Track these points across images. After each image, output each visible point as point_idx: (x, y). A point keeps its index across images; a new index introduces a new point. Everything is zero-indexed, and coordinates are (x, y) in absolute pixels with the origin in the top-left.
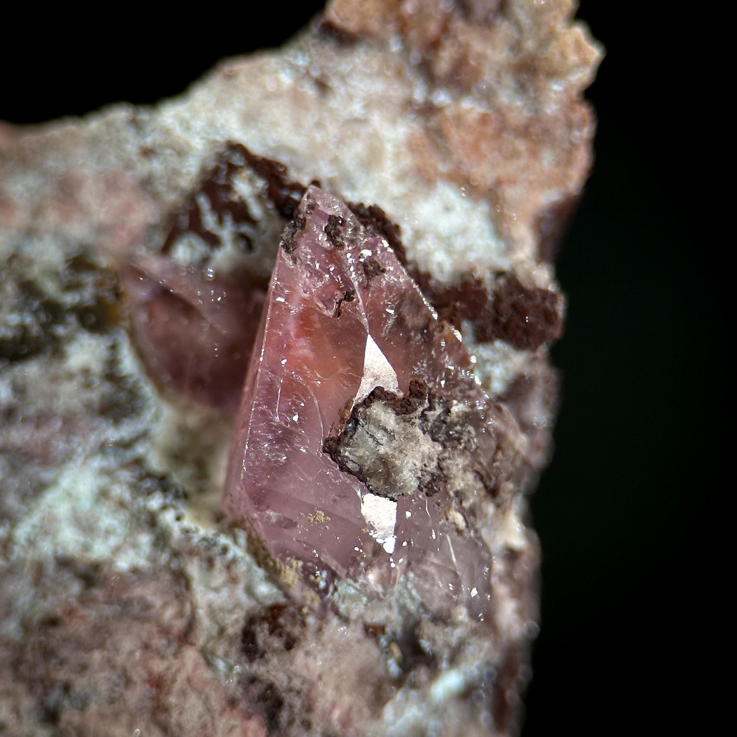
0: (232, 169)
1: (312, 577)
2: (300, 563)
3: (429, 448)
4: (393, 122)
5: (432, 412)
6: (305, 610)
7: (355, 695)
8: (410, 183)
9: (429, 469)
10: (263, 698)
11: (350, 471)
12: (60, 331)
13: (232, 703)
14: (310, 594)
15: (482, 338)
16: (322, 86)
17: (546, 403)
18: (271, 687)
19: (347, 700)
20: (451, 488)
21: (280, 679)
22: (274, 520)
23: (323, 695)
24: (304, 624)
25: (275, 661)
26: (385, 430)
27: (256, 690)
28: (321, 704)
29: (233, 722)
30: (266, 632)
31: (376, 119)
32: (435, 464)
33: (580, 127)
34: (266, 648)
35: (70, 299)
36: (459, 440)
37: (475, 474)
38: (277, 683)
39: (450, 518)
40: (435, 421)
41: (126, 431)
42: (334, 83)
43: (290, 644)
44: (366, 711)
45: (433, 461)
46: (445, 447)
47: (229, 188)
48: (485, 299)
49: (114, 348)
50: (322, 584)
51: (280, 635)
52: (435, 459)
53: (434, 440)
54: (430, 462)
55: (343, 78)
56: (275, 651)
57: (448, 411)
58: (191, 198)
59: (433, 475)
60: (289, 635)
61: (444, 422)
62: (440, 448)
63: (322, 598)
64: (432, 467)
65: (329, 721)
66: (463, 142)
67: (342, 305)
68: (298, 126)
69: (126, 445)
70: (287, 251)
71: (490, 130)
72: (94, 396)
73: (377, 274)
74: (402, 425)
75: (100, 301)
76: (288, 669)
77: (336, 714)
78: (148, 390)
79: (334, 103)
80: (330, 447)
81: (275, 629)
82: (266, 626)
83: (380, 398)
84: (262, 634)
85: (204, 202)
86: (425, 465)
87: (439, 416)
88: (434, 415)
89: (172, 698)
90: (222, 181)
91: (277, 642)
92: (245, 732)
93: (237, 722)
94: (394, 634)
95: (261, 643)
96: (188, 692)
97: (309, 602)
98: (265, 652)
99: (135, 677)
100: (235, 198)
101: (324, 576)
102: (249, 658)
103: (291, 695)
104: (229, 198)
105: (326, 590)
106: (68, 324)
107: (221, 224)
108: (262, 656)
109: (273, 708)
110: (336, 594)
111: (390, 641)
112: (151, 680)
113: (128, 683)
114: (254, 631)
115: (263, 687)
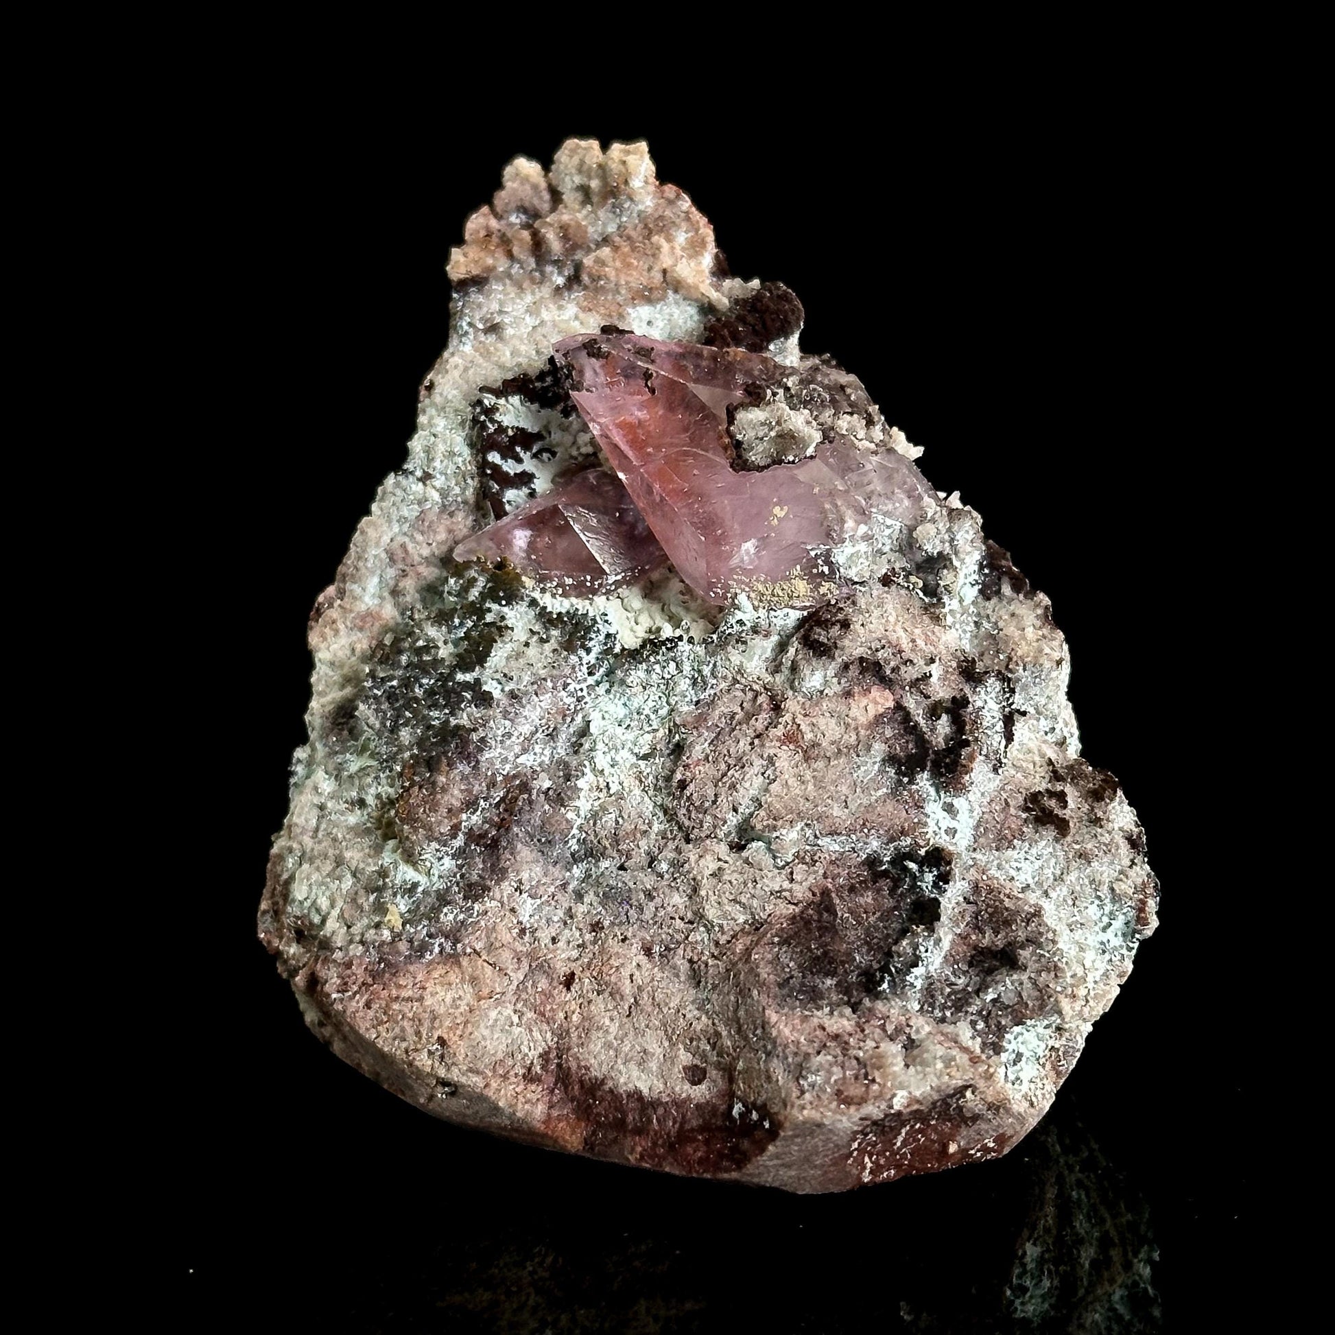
0: (490, 411)
1: (815, 571)
2: (798, 567)
3: (801, 417)
6: (833, 602)
10: (864, 671)
11: (767, 467)
12: (489, 618)
13: (848, 694)
14: (825, 586)
16: (493, 329)
18: (861, 659)
20: (842, 431)
21: (859, 652)
22: (752, 551)
23: (900, 638)
24: (841, 610)
25: (846, 642)
27: (854, 671)
28: (905, 645)
29: (862, 705)
30: (823, 633)
32: (815, 423)
34: (832, 641)
35: (474, 594)
36: (812, 399)
37: (846, 413)
38: (863, 655)
40: (786, 399)
41: (596, 645)
42: (498, 320)
43: (845, 625)
44: (938, 629)
45: (812, 422)
46: (809, 409)
47: (501, 429)
49: (533, 603)
50: (826, 569)
51: (833, 624)
52: (811, 420)
53: (798, 410)
55: (500, 311)
56: (840, 637)
57: (787, 389)
58: (483, 465)
60: (837, 622)
61: (792, 396)
62: (808, 412)
63: (834, 581)
65: (922, 651)
67: (649, 385)
69: (607, 652)
72: (553, 644)
73: (650, 353)
74: (768, 408)
75: (493, 578)
76: (862, 642)
78: (581, 605)
80: (737, 465)
81: (826, 625)
82: (818, 630)
83: (735, 410)
84: (821, 635)
85: (494, 457)
87: (784, 394)
89: (809, 736)
90: (492, 428)
91: (835, 631)
92: (876, 703)
93: (864, 702)
94: (904, 569)
95: (826, 641)
96: (815, 721)
97: (830, 596)
98: (835, 643)
99: (772, 752)
100: (510, 433)
101: (821, 563)
102: (829, 657)
103: (880, 654)
104: (507, 436)
105: (832, 572)
106: (489, 610)
107: (519, 460)
108: (836, 648)
109: (878, 672)
110: (842, 570)
111: (906, 577)
112: (784, 743)
113: (771, 761)
114: (815, 640)
115: (857, 665)
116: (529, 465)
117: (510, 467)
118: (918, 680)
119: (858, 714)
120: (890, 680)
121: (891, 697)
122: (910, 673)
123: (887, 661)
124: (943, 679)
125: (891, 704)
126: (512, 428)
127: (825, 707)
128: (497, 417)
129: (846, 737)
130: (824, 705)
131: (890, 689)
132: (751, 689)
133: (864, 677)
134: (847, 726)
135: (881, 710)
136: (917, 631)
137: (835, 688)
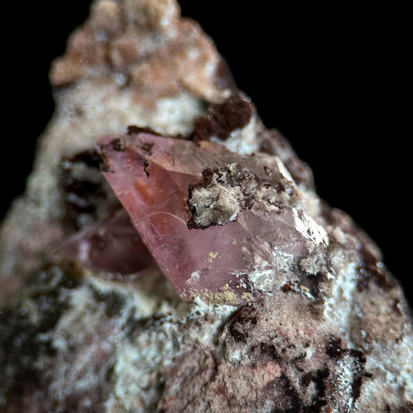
1: (238, 287)
2: (227, 285)
3: (234, 191)
5: (222, 177)
6: (250, 304)
7: (303, 320)
9: (241, 199)
10: (263, 352)
11: (207, 227)
13: (253, 366)
14: (245, 295)
17: (283, 146)
18: (262, 344)
20: (259, 199)
21: (263, 339)
22: (198, 277)
23: (288, 330)
24: (254, 310)
25: (254, 333)
27: (257, 352)
28: (291, 334)
29: (261, 374)
30: (241, 326)
32: (242, 195)
34: (246, 331)
35: (53, 283)
36: (244, 178)
37: (265, 186)
38: (264, 341)
39: (269, 210)
40: (227, 179)
43: (254, 321)
44: (314, 322)
45: (240, 194)
46: (240, 186)
47: (76, 180)
50: (245, 286)
51: (247, 321)
53: (233, 186)
54: (239, 196)
56: (250, 329)
57: (229, 172)
59: (245, 200)
60: (250, 318)
61: (231, 177)
62: (238, 187)
63: (250, 292)
64: (242, 197)
65: (302, 338)
67: (147, 170)
70: (107, 171)
72: (100, 313)
73: (151, 148)
74: (211, 189)
75: (66, 273)
76: (264, 332)
77: (301, 332)
80: (190, 225)
81: (243, 321)
82: (238, 324)
83: (193, 189)
84: (240, 328)
85: (72, 198)
86: (238, 199)
87: (227, 176)
88: (224, 177)
89: (231, 391)
91: (248, 325)
92: (269, 373)
93: (263, 372)
94: (297, 282)
95: (242, 331)
96: (234, 381)
97: (248, 300)
98: (247, 333)
99: (210, 398)
101: (242, 282)
102: (243, 342)
103: (274, 341)
105: (249, 287)
108: (247, 337)
109: (272, 353)
110: (255, 285)
111: (299, 286)
112: (217, 393)
113: (209, 404)
114: (236, 330)
115: (259, 348)
118: (296, 358)
119: (258, 380)
120: (280, 358)
121: (279, 369)
122: (292, 354)
123: (278, 345)
124: (315, 356)
125: (278, 374)
127: (241, 373)
128: (72, 174)
129: (250, 395)
130: (240, 371)
131: (279, 364)
132: (204, 353)
133: (263, 356)
134: (252, 387)
135: (272, 378)
136: (300, 324)
137: (247, 361)
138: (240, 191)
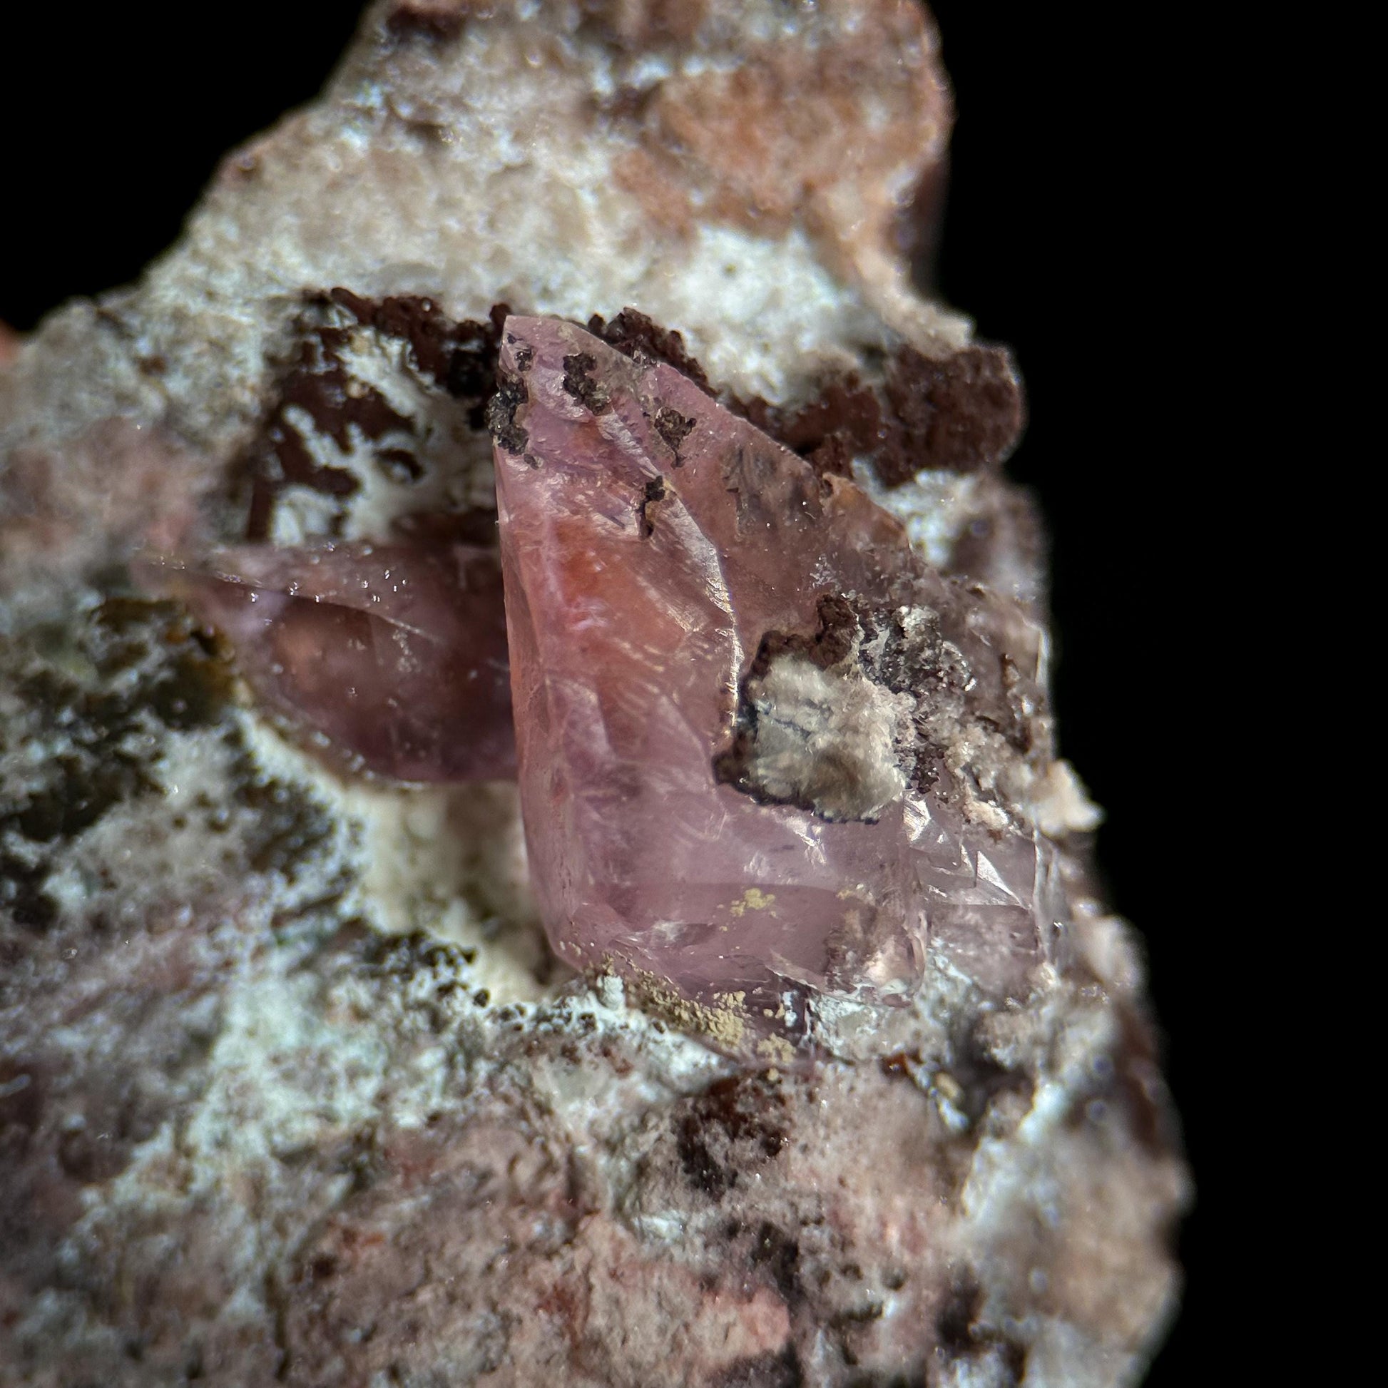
0: (335, 339)
1: (769, 1013)
2: (741, 996)
3: (893, 709)
4: (578, 150)
5: (874, 643)
6: (773, 1076)
7: (909, 1190)
8: (648, 247)
9: (906, 745)
10: (760, 1254)
11: (777, 801)
12: (130, 745)
13: (709, 1283)
14: (774, 1043)
15: (893, 478)
16: (427, 131)
18: (767, 1229)
19: (899, 1203)
20: (956, 764)
21: (775, 1210)
22: (671, 937)
23: (861, 1210)
24: (780, 1100)
25: (757, 1180)
26: (810, 703)
27: (743, 1247)
28: (864, 1227)
29: (724, 1319)
30: (725, 1140)
31: (543, 154)
32: (912, 731)
33: (914, 35)
34: (734, 1166)
35: (126, 681)
36: (934, 673)
37: (983, 723)
38: (775, 1221)
39: (973, 816)
40: (884, 655)
41: (310, 884)
42: (445, 116)
43: (772, 1144)
44: (940, 1210)
45: (908, 728)
46: (917, 695)
47: (340, 377)
48: (873, 406)
49: (234, 739)
50: (790, 1018)
51: (750, 1134)
52: (909, 723)
53: (896, 690)
54: (903, 731)
55: (458, 102)
56: (751, 1166)
57: (899, 632)
58: (272, 418)
59: (917, 753)
60: (762, 1127)
61: (900, 652)
62: (911, 701)
63: (795, 1043)
64: (910, 739)
65: (887, 1253)
66: (720, 140)
67: (648, 511)
68: (407, 218)
69: (327, 903)
70: (513, 451)
71: (758, 100)
72: (232, 841)
73: (684, 433)
74: (837, 683)
75: (180, 665)
76: (785, 1190)
77: (894, 1234)
78: (324, 789)
79: (458, 151)
80: (727, 771)
81: (737, 1126)
82: (717, 1128)
83: (780, 651)
84: (717, 1143)
85: (299, 419)
86: (898, 741)
87: (887, 645)
88: (878, 646)
89: (599, 1321)
90: (321, 368)
91: (749, 1148)
92: (752, 1328)
93: (732, 1315)
94: (937, 1059)
95: (721, 1162)
96: (623, 1296)
97: (774, 1060)
98: (735, 1175)
99: (516, 1309)
100: (355, 390)
101: (788, 1003)
102: (711, 1193)
103: (805, 1231)
104: (345, 393)
105: (800, 1026)
106: (138, 729)
107: (344, 446)
108: (732, 1184)
109: (784, 1265)
110: (819, 1027)
111: (933, 1076)
112: (545, 1305)
113: (508, 1323)
114: (703, 1146)
115: (754, 1235)
116: (360, 462)
117: (322, 451)
118: (851, 1316)
119: (707, 1335)
120: (801, 1292)
121: (785, 1327)
122: (843, 1296)
123: (813, 1252)
124: (902, 1323)
125: (776, 1344)
126: (364, 385)
127: (655, 1282)
128: (346, 355)
129: (663, 1369)
130: (656, 1275)
131: (791, 1309)
132: (544, 1148)
133: (755, 1265)
134: (676, 1345)
135: (754, 1350)
137: (698, 1256)
138: (910, 717)
